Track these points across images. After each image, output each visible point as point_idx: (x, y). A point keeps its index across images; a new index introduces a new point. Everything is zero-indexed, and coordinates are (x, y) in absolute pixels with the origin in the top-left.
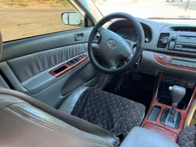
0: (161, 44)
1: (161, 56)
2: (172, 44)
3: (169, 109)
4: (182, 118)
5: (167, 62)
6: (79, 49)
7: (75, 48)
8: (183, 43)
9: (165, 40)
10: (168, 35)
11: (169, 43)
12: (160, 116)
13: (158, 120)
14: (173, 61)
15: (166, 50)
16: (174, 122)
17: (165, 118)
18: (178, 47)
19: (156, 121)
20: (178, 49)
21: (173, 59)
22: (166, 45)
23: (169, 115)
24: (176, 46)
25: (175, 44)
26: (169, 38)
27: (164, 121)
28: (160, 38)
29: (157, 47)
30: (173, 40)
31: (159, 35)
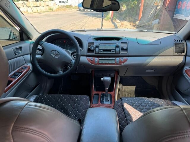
0: (90, 51)
1: (92, 59)
2: (97, 49)
3: (104, 94)
4: (113, 96)
5: (96, 63)
6: (19, 61)
7: (16, 61)
8: (103, 49)
9: (92, 48)
10: (93, 44)
11: (95, 49)
12: (100, 100)
13: (99, 102)
14: (100, 61)
15: (94, 54)
16: (109, 100)
17: (103, 100)
18: (101, 52)
19: (99, 104)
20: (101, 53)
21: (100, 60)
22: (93, 50)
23: (105, 97)
24: (100, 51)
25: (99, 49)
26: (95, 46)
27: (103, 102)
28: (89, 46)
29: (88, 53)
30: (97, 47)
31: (87, 44)
